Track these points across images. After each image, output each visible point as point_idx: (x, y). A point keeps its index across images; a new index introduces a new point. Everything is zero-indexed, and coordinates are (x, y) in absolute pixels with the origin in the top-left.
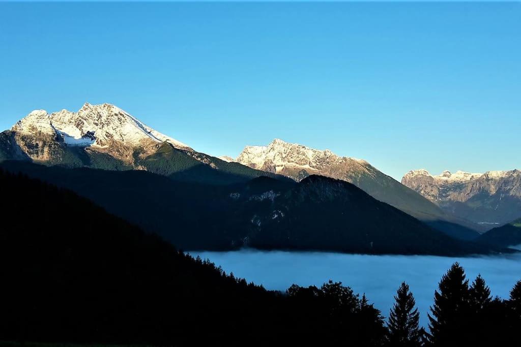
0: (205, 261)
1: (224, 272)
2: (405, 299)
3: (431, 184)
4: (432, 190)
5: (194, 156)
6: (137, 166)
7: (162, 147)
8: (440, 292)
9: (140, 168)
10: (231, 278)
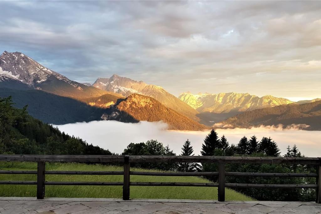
0: (77, 138)
1: (87, 144)
2: (187, 149)
3: (193, 99)
4: (193, 102)
5: (69, 83)
6: (36, 87)
7: (50, 77)
8: (205, 145)
9: (38, 89)
10: (91, 146)
